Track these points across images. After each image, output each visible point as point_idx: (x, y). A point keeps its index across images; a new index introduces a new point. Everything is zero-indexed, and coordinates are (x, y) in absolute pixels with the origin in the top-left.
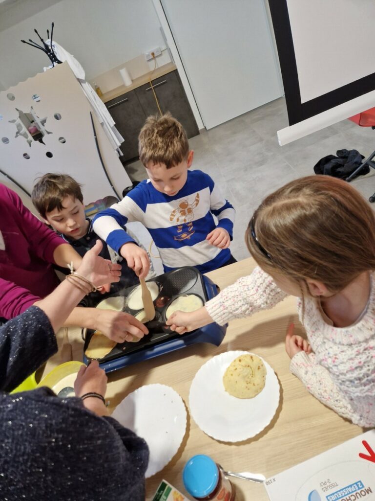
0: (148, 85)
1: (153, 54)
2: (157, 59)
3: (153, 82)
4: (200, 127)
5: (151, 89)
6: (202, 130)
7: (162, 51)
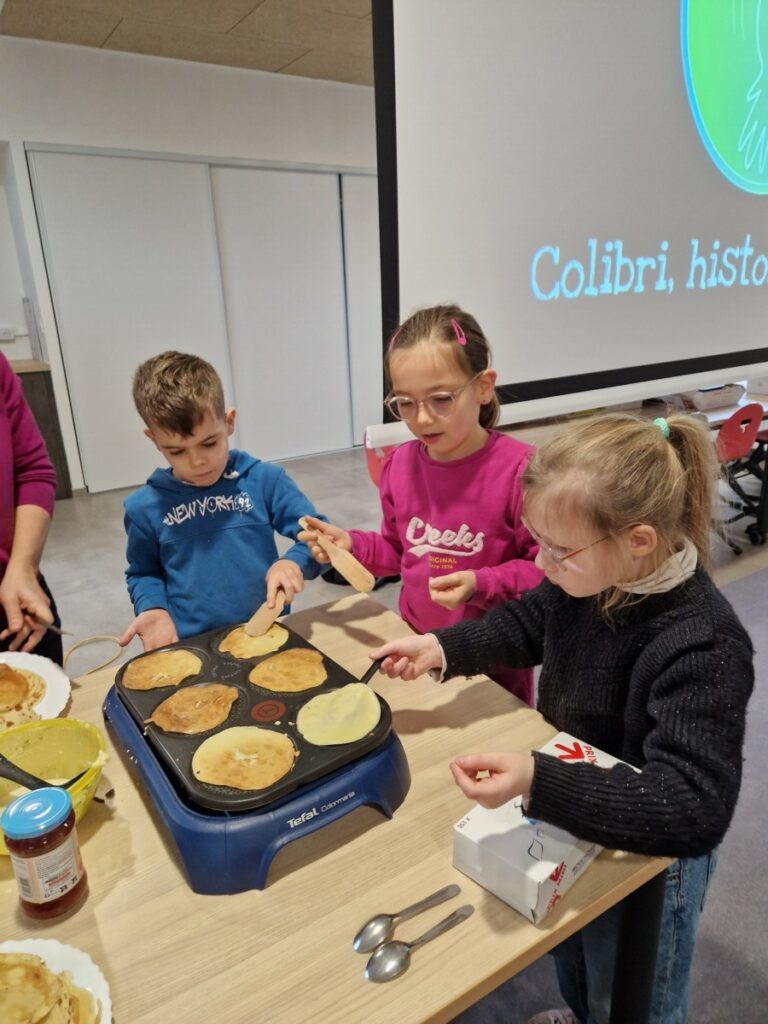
6: (79, 491)
7: (16, 336)
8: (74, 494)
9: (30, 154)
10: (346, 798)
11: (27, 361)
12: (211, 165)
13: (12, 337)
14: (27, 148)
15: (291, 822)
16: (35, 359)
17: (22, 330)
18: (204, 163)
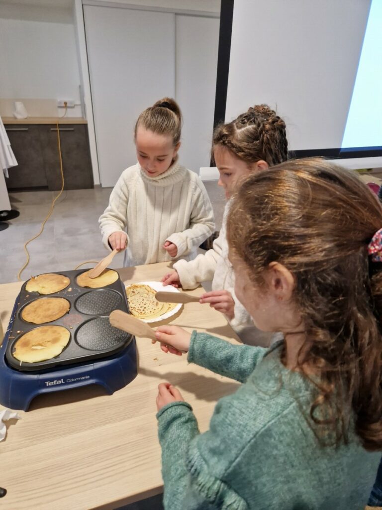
0: (54, 125)
1: (66, 103)
2: (69, 110)
3: (61, 126)
4: (96, 182)
5: (57, 131)
6: (97, 186)
7: (75, 105)
8: (95, 187)
9: (85, 7)
10: (83, 378)
11: (79, 118)
12: (176, 14)
13: (73, 106)
14: (84, 3)
15: (47, 383)
16: (83, 118)
17: (78, 102)
18: (172, 13)
